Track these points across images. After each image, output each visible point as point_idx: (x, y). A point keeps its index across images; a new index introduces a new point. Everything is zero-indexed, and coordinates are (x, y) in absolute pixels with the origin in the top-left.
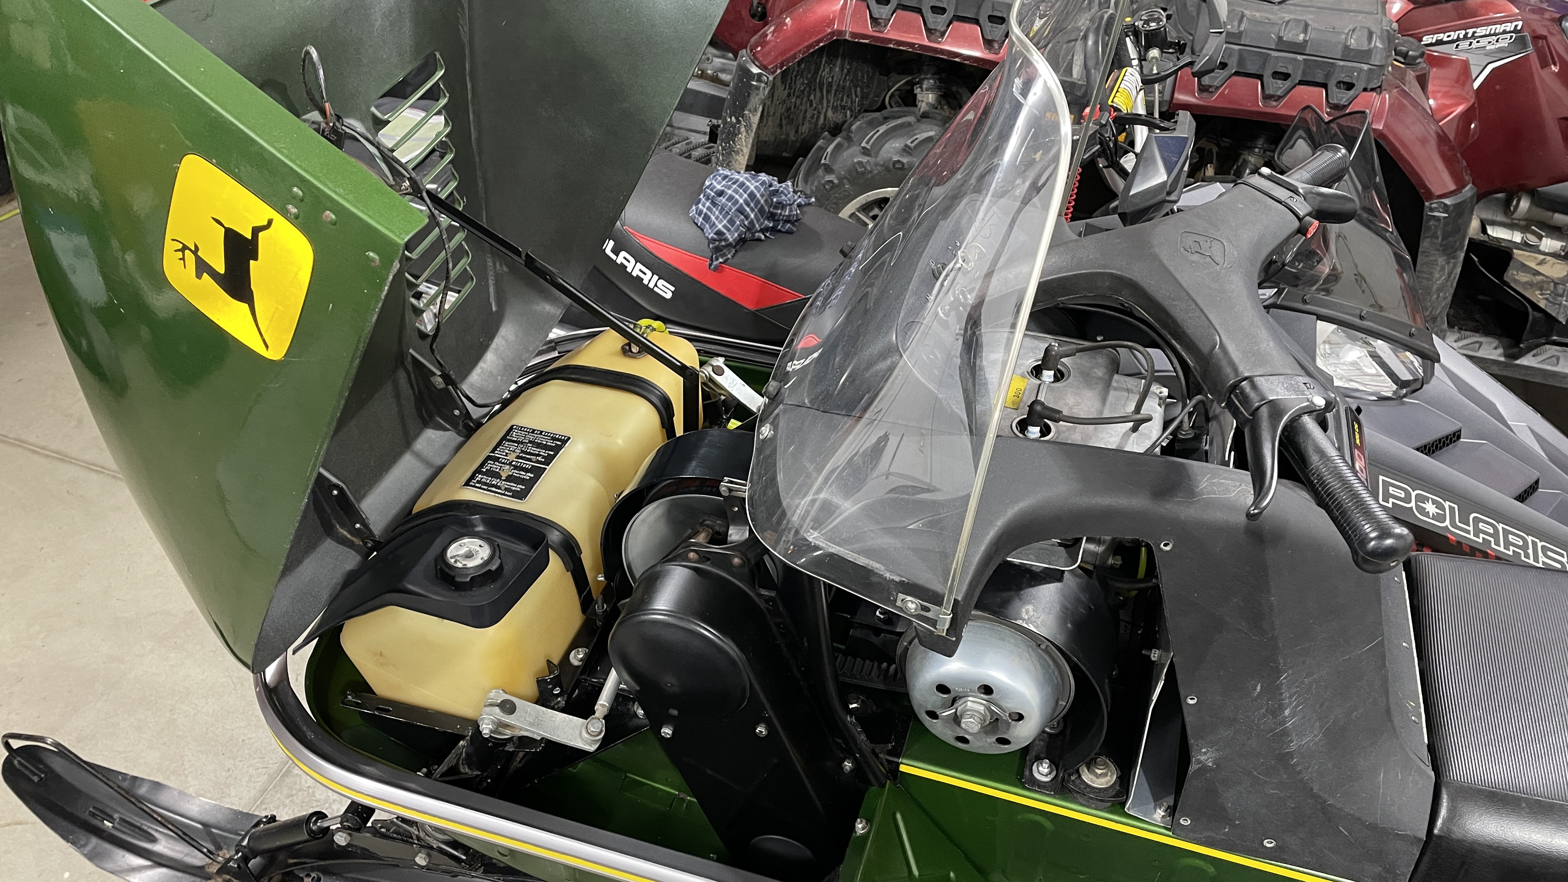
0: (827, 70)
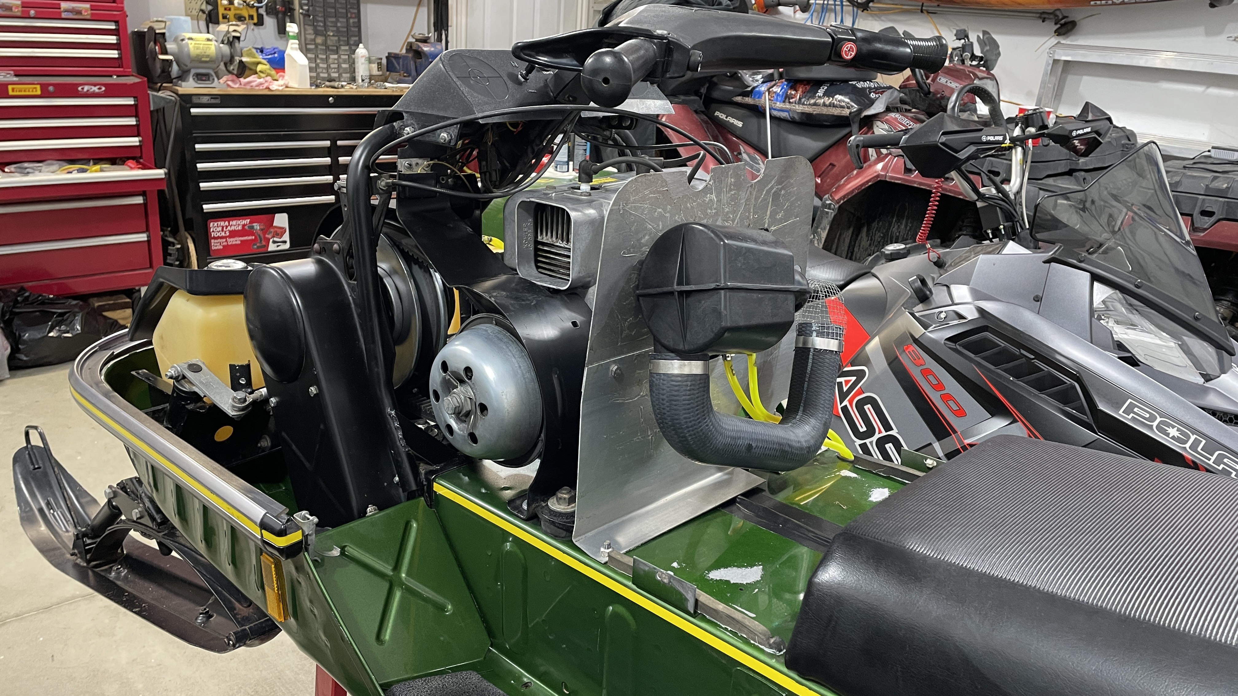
0: (896, 227)
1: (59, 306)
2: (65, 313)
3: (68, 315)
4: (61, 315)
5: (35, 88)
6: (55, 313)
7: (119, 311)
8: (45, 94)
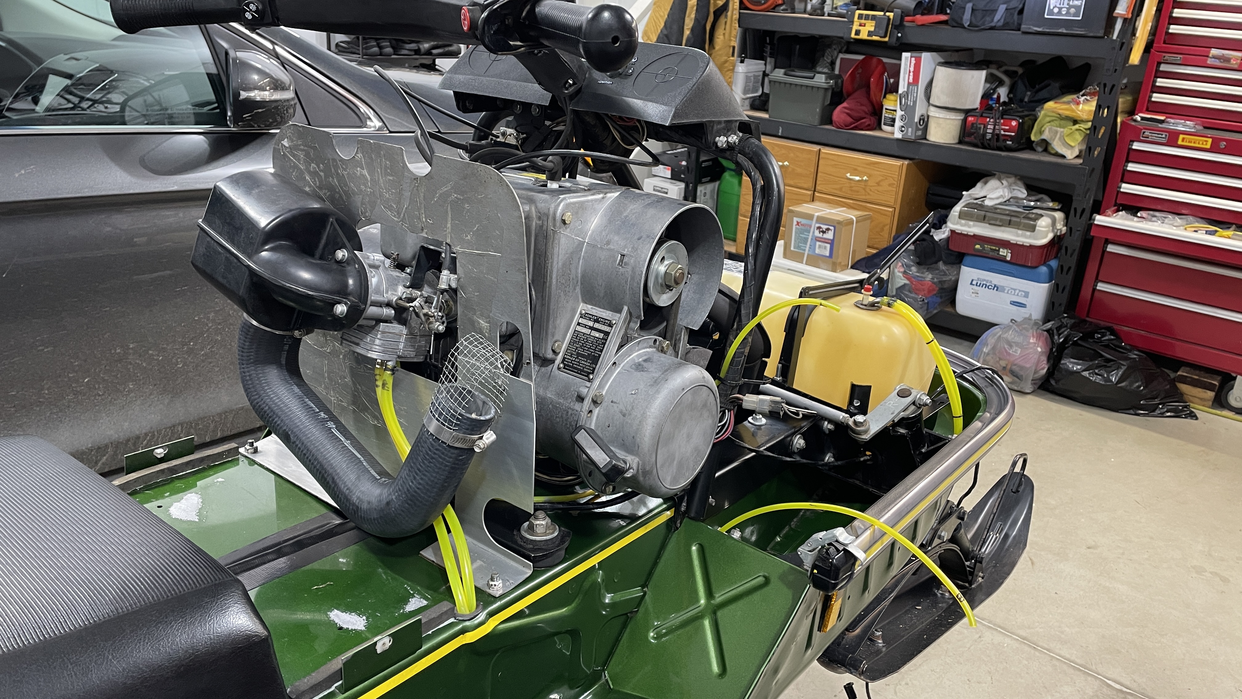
1: (1112, 352)
2: (1110, 360)
3: (1112, 363)
4: (1108, 360)
5: (1206, 141)
6: (1102, 356)
7: (1200, 390)
8: (1213, 149)
